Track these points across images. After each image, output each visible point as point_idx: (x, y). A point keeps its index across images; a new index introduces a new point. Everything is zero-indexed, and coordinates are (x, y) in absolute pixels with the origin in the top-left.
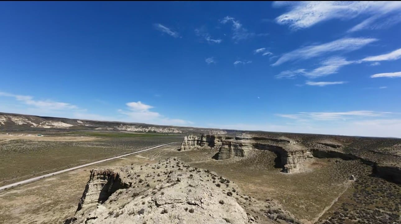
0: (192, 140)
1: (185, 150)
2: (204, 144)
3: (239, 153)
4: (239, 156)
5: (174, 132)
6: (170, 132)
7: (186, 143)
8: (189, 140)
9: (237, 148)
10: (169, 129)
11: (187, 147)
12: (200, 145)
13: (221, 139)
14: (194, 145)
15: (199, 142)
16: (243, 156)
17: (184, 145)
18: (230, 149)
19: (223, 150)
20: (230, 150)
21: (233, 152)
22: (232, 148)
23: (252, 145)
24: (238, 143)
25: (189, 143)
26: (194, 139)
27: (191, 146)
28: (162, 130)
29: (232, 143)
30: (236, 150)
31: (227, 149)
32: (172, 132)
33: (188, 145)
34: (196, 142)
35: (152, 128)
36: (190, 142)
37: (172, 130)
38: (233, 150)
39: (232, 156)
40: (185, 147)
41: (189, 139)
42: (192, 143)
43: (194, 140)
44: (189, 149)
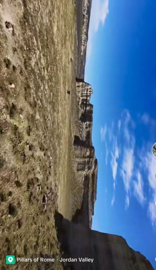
0: (87, 94)
1: (78, 87)
2: (83, 109)
3: (80, 167)
4: (78, 167)
5: (82, 47)
6: (83, 42)
7: (85, 87)
8: (87, 91)
9: (86, 164)
10: (85, 41)
11: (81, 89)
12: (82, 103)
13: (88, 127)
14: (82, 96)
15: (85, 103)
16: (78, 170)
17: (82, 85)
18: (86, 158)
19: (84, 150)
20: (84, 157)
21: (82, 160)
22: (86, 160)
23: (87, 174)
24: (91, 165)
25: (84, 91)
26: (89, 96)
27: (81, 93)
28: (84, 32)
29: (92, 159)
30: (84, 163)
31: (86, 154)
32: (82, 43)
33: (83, 90)
34: (85, 98)
35: (87, 19)
36: (86, 92)
37: (84, 44)
38: (84, 160)
39: (78, 160)
40: (81, 87)
41: (89, 91)
42: (84, 94)
43: (87, 96)
44: (78, 92)
